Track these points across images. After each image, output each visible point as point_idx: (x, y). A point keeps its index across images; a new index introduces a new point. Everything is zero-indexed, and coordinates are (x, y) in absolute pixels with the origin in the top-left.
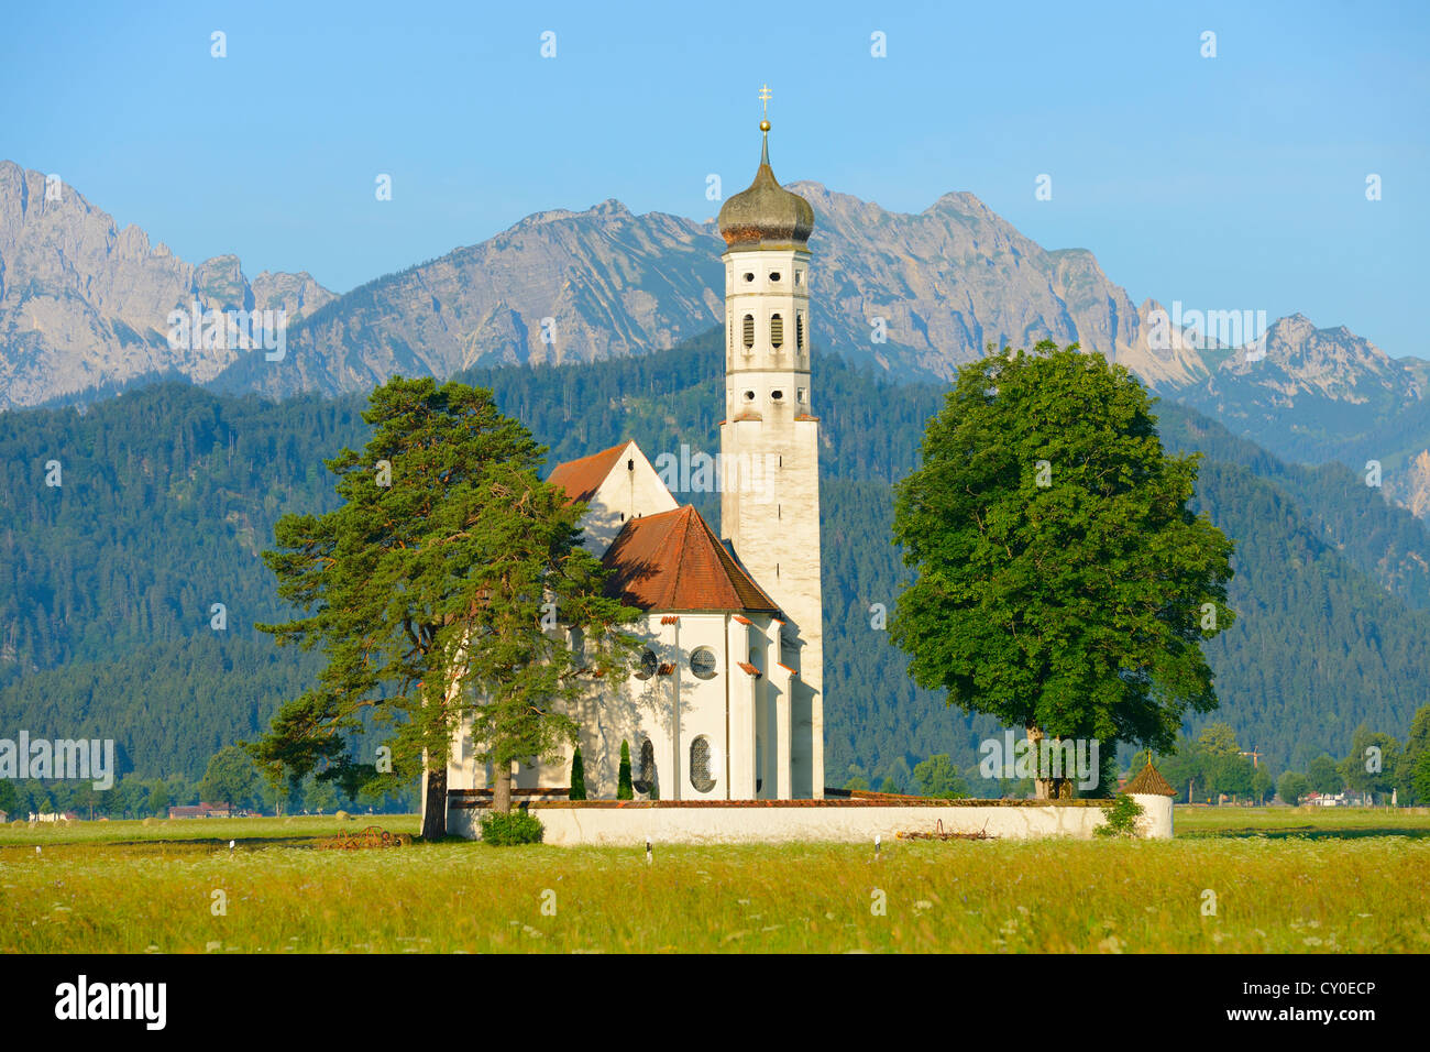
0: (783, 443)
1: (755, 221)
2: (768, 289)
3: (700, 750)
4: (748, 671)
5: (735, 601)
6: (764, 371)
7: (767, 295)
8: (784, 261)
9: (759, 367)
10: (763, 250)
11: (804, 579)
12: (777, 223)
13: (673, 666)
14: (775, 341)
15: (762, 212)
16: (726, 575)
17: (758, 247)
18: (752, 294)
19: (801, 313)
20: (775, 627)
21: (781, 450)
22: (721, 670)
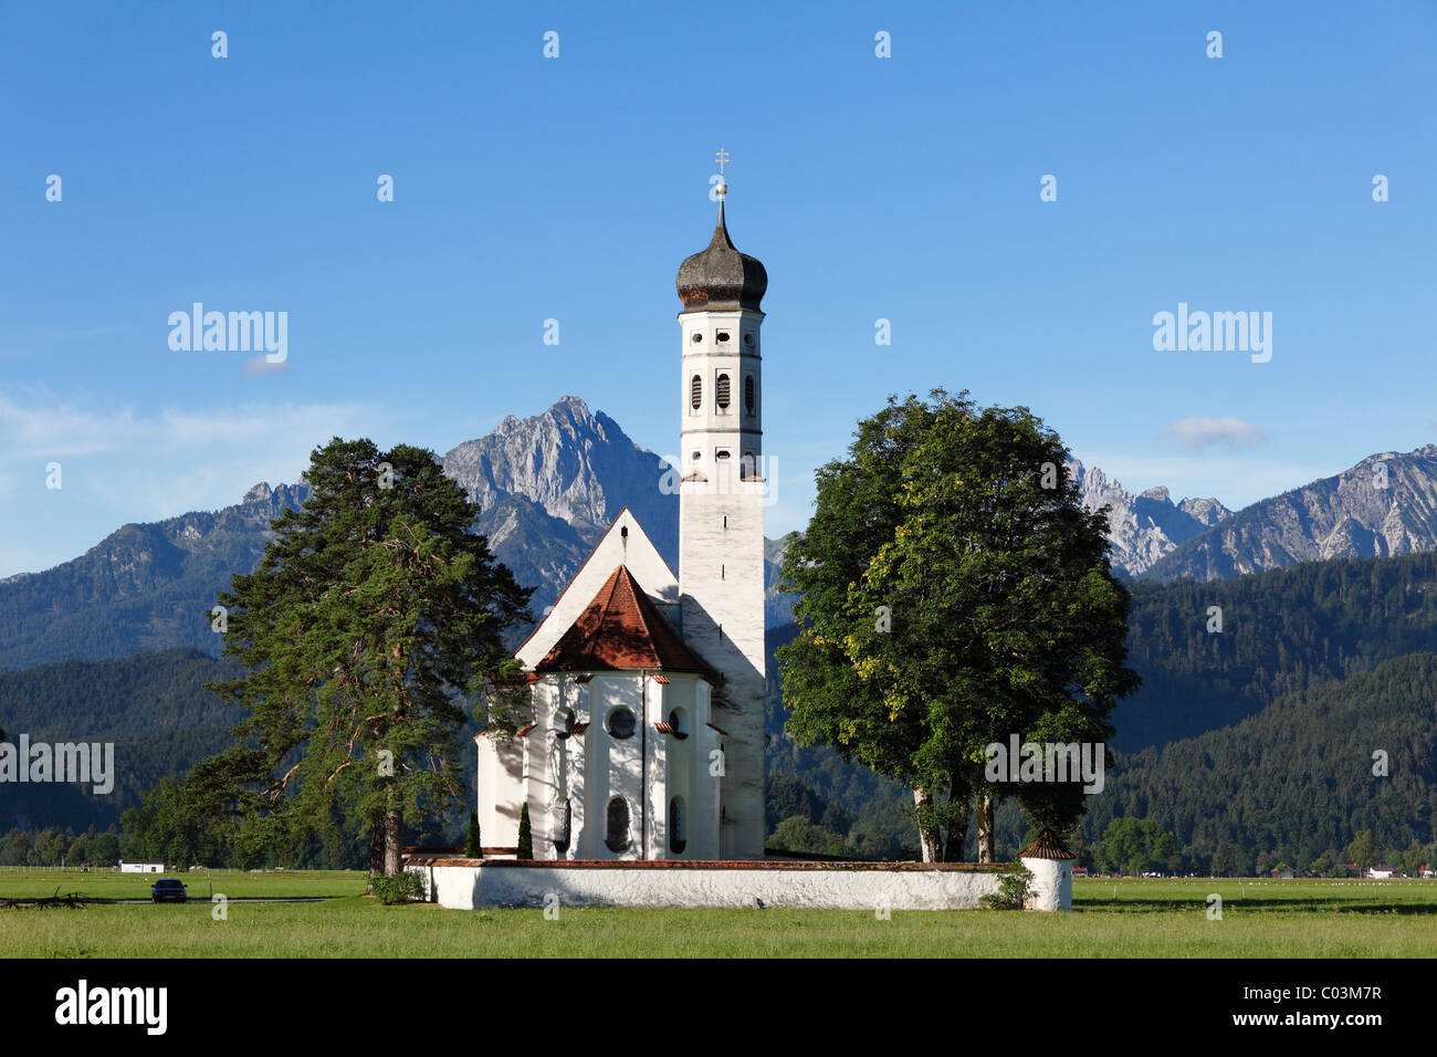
0: (728, 504)
1: (702, 281)
2: (716, 349)
3: (618, 810)
4: (662, 731)
5: (653, 660)
6: (709, 431)
7: (714, 355)
8: (731, 322)
9: (705, 427)
10: (711, 311)
11: (747, 640)
12: (724, 283)
13: (586, 725)
14: (722, 401)
15: (709, 272)
16: (647, 633)
17: (705, 307)
18: (700, 355)
19: (751, 374)
20: (704, 688)
21: (726, 510)
22: (638, 729)
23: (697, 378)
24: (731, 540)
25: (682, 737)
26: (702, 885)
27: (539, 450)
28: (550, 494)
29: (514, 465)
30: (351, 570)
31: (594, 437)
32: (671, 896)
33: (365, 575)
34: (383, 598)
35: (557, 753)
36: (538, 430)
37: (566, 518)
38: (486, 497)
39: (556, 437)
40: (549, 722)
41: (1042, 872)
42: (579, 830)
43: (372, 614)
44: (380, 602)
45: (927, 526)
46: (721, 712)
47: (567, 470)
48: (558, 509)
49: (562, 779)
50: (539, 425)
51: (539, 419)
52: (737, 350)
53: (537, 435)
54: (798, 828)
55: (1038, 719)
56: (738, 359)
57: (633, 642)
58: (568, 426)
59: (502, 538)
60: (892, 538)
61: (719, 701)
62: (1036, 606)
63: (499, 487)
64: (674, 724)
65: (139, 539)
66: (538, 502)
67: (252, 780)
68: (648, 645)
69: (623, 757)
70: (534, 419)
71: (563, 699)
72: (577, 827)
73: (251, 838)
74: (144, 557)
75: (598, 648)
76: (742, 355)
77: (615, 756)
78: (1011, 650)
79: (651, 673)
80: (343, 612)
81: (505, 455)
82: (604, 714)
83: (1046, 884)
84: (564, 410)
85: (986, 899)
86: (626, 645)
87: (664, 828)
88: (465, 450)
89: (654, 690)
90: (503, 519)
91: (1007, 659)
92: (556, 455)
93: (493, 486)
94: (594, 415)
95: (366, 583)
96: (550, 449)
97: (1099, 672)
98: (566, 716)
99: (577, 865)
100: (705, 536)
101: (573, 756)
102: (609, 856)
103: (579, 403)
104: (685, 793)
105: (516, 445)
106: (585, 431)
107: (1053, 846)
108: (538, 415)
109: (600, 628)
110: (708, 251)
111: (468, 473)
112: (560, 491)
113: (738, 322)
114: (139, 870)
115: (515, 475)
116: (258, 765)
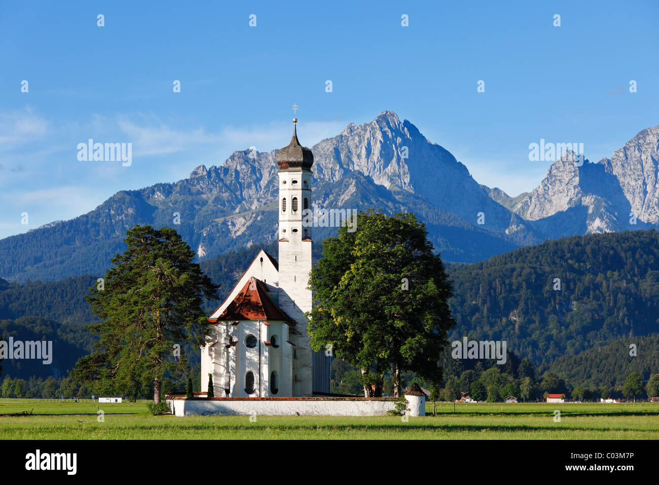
0: (297, 250)
1: (286, 159)
2: (292, 187)
3: (250, 377)
4: (267, 344)
5: (263, 315)
6: (289, 221)
7: (291, 190)
8: (298, 175)
9: (288, 219)
10: (290, 172)
11: (305, 307)
12: (295, 160)
13: (236, 342)
14: (295, 209)
15: (289, 155)
16: (261, 304)
17: (287, 170)
18: (285, 189)
19: (307, 197)
20: (286, 327)
21: (296, 253)
22: (258, 344)
23: (284, 199)
24: (298, 265)
25: (277, 346)
26: (274, 407)
27: (369, 144)
28: (376, 170)
29: (354, 153)
30: (140, 280)
31: (403, 136)
32: (262, 412)
33: (145, 283)
34: (151, 292)
35: (225, 353)
36: (368, 131)
37: (386, 186)
38: (337, 173)
39: (379, 136)
40: (222, 341)
41: (412, 401)
42: (233, 384)
43: (147, 299)
44: (150, 294)
45: (363, 264)
46: (294, 336)
47: (387, 156)
48: (381, 180)
49: (227, 363)
50: (369, 129)
51: (369, 125)
52: (301, 187)
53: (368, 135)
54: (493, 375)
55: (406, 340)
56: (301, 191)
57: (255, 308)
58: (386, 129)
59: (347, 198)
60: (349, 269)
61: (293, 331)
62: (404, 296)
63: (345, 166)
64: (273, 342)
65: (127, 200)
66: (369, 176)
67: (102, 365)
68: (261, 308)
69: (251, 354)
70: (366, 125)
71: (228, 331)
72: (233, 383)
73: (100, 389)
74: (131, 211)
75: (241, 310)
76: (302, 189)
77: (248, 354)
78: (394, 314)
79: (263, 321)
80: (135, 298)
81: (348, 147)
82: (244, 338)
83: (413, 405)
84: (384, 119)
85: (390, 411)
86: (252, 309)
87: (267, 383)
88: (324, 145)
89: (264, 328)
90: (347, 187)
91: (393, 317)
92: (380, 147)
93: (341, 166)
94: (402, 122)
95: (145, 286)
96: (376, 143)
97: (430, 322)
98: (229, 338)
99: (232, 399)
100: (288, 264)
101: (231, 354)
102: (245, 395)
103: (393, 115)
104: (278, 370)
105: (356, 141)
106: (397, 132)
107: (416, 390)
108: (368, 123)
109: (242, 302)
110: (289, 146)
111: (326, 158)
112: (382, 169)
113: (301, 175)
114: (108, 401)
115: (355, 159)
116: (105, 359)
